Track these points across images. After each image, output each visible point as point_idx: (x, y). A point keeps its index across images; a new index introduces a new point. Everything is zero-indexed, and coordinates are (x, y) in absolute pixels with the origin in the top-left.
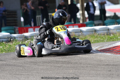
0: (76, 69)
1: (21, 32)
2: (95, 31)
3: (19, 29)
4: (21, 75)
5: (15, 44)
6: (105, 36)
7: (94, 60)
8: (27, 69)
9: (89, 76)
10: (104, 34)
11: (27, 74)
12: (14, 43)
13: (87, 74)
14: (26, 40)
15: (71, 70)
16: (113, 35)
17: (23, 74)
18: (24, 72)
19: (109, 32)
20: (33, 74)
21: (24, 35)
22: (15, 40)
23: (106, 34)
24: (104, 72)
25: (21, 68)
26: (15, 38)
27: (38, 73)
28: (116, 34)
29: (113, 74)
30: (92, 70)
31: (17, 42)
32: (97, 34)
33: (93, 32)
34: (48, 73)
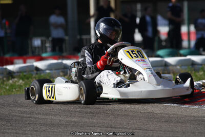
4: (3, 133)
7: (141, 112)
8: (14, 125)
11: (14, 132)
14: (10, 77)
17: (7, 131)
18: (9, 129)
20: (27, 132)
21: (6, 69)
24: (160, 134)
25: (4, 123)
27: (35, 131)
30: (139, 130)
34: (54, 132)
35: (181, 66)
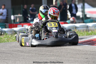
0: (57, 57)
1: (11, 27)
2: (76, 28)
3: (9, 25)
4: (9, 60)
5: (5, 38)
6: (84, 33)
7: (73, 50)
8: (14, 56)
9: (69, 62)
10: (83, 31)
11: (14, 59)
12: (4, 36)
13: (67, 61)
14: (15, 33)
15: (53, 57)
16: (91, 31)
18: (12, 58)
19: (88, 29)
20: (20, 59)
21: (13, 30)
22: (5, 33)
23: (85, 31)
24: (82, 59)
25: (10, 55)
26: (5, 32)
27: (24, 59)
28: (94, 30)
29: (89, 61)
31: (7, 36)
32: (78, 30)
33: (74, 28)
34: (32, 59)
35: (95, 27)
